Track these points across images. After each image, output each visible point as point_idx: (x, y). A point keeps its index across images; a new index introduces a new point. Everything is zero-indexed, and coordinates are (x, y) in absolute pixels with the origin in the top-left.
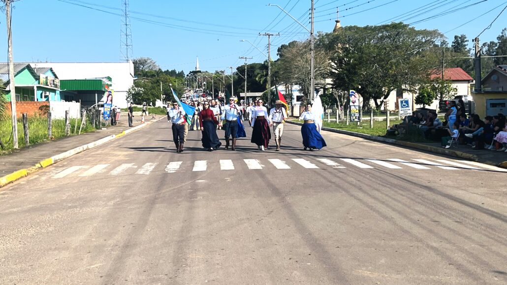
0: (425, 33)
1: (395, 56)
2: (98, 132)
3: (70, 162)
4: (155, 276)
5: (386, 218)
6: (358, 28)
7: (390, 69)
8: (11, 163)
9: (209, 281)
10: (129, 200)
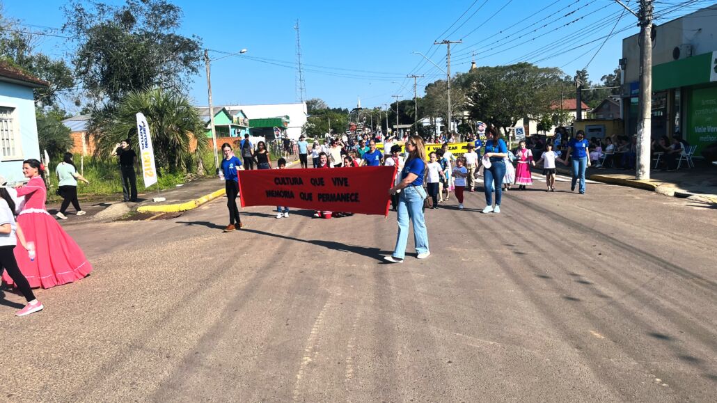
1: (521, 91)
7: (517, 102)
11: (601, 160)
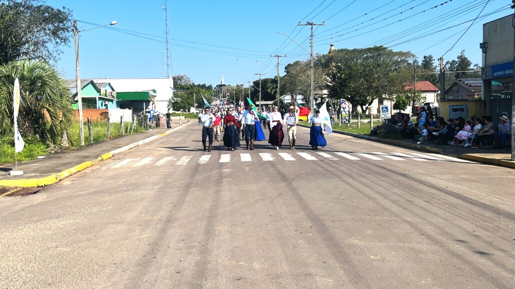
0: (400, 54)
1: (377, 72)
2: (146, 133)
3: (124, 155)
4: (191, 244)
5: (371, 198)
6: (348, 50)
7: (373, 82)
8: (79, 157)
9: (232, 248)
10: (170, 185)
11: (469, 139)
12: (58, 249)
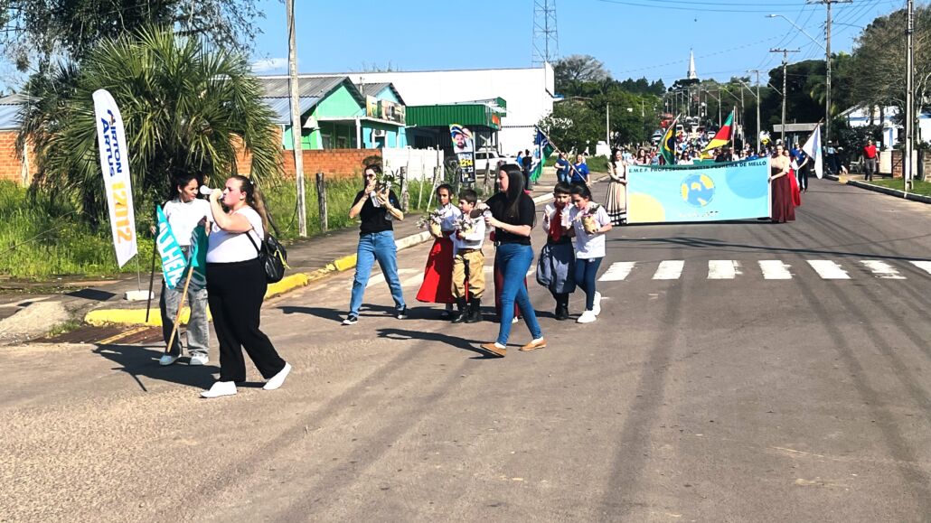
4: (436, 443)
9: (516, 453)
12: (178, 441)
